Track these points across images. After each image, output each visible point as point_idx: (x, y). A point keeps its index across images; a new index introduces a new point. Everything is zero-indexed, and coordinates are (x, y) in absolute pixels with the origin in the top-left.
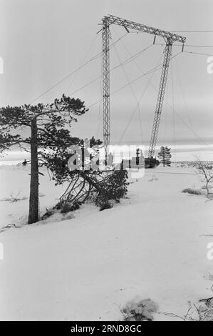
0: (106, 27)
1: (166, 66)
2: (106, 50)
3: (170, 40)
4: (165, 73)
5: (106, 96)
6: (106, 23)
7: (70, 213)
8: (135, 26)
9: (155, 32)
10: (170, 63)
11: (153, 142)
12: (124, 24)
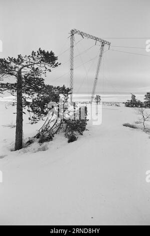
0: (73, 35)
1: (101, 56)
2: (72, 47)
3: (103, 43)
4: (100, 60)
5: (72, 69)
6: (73, 33)
7: (45, 144)
8: (87, 35)
9: (96, 39)
10: (103, 55)
11: (93, 93)
12: (82, 34)
